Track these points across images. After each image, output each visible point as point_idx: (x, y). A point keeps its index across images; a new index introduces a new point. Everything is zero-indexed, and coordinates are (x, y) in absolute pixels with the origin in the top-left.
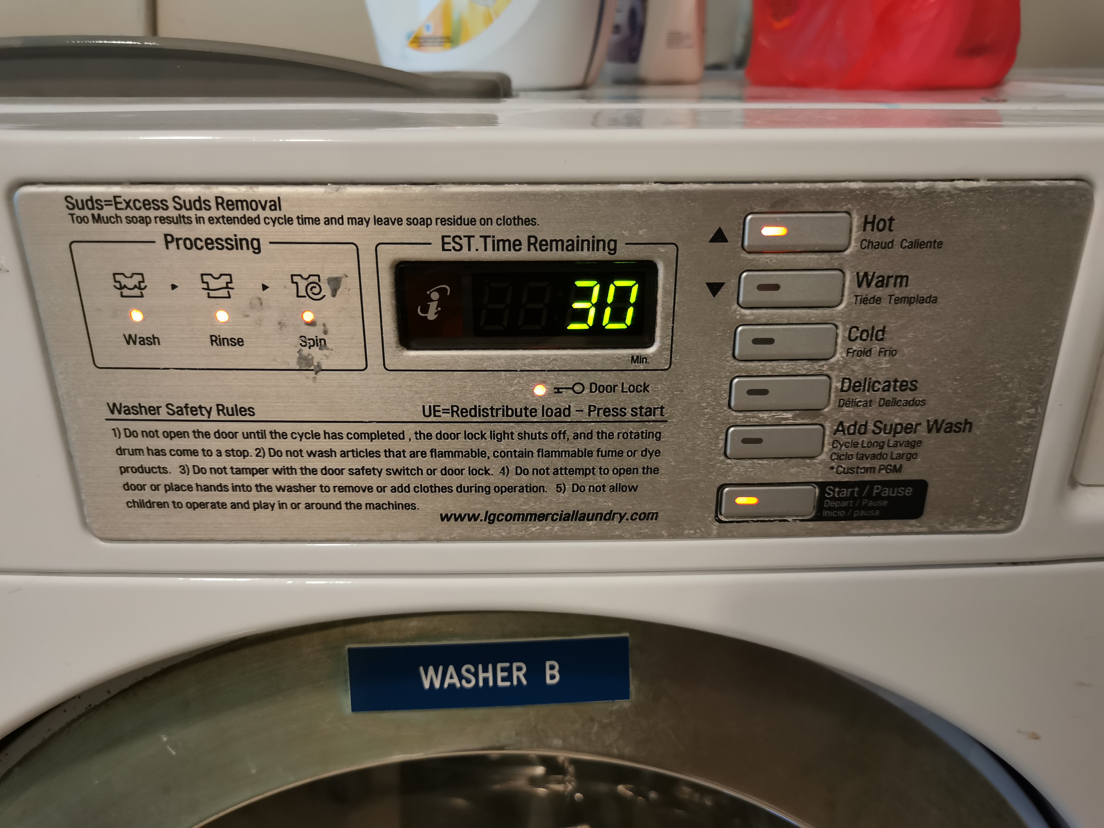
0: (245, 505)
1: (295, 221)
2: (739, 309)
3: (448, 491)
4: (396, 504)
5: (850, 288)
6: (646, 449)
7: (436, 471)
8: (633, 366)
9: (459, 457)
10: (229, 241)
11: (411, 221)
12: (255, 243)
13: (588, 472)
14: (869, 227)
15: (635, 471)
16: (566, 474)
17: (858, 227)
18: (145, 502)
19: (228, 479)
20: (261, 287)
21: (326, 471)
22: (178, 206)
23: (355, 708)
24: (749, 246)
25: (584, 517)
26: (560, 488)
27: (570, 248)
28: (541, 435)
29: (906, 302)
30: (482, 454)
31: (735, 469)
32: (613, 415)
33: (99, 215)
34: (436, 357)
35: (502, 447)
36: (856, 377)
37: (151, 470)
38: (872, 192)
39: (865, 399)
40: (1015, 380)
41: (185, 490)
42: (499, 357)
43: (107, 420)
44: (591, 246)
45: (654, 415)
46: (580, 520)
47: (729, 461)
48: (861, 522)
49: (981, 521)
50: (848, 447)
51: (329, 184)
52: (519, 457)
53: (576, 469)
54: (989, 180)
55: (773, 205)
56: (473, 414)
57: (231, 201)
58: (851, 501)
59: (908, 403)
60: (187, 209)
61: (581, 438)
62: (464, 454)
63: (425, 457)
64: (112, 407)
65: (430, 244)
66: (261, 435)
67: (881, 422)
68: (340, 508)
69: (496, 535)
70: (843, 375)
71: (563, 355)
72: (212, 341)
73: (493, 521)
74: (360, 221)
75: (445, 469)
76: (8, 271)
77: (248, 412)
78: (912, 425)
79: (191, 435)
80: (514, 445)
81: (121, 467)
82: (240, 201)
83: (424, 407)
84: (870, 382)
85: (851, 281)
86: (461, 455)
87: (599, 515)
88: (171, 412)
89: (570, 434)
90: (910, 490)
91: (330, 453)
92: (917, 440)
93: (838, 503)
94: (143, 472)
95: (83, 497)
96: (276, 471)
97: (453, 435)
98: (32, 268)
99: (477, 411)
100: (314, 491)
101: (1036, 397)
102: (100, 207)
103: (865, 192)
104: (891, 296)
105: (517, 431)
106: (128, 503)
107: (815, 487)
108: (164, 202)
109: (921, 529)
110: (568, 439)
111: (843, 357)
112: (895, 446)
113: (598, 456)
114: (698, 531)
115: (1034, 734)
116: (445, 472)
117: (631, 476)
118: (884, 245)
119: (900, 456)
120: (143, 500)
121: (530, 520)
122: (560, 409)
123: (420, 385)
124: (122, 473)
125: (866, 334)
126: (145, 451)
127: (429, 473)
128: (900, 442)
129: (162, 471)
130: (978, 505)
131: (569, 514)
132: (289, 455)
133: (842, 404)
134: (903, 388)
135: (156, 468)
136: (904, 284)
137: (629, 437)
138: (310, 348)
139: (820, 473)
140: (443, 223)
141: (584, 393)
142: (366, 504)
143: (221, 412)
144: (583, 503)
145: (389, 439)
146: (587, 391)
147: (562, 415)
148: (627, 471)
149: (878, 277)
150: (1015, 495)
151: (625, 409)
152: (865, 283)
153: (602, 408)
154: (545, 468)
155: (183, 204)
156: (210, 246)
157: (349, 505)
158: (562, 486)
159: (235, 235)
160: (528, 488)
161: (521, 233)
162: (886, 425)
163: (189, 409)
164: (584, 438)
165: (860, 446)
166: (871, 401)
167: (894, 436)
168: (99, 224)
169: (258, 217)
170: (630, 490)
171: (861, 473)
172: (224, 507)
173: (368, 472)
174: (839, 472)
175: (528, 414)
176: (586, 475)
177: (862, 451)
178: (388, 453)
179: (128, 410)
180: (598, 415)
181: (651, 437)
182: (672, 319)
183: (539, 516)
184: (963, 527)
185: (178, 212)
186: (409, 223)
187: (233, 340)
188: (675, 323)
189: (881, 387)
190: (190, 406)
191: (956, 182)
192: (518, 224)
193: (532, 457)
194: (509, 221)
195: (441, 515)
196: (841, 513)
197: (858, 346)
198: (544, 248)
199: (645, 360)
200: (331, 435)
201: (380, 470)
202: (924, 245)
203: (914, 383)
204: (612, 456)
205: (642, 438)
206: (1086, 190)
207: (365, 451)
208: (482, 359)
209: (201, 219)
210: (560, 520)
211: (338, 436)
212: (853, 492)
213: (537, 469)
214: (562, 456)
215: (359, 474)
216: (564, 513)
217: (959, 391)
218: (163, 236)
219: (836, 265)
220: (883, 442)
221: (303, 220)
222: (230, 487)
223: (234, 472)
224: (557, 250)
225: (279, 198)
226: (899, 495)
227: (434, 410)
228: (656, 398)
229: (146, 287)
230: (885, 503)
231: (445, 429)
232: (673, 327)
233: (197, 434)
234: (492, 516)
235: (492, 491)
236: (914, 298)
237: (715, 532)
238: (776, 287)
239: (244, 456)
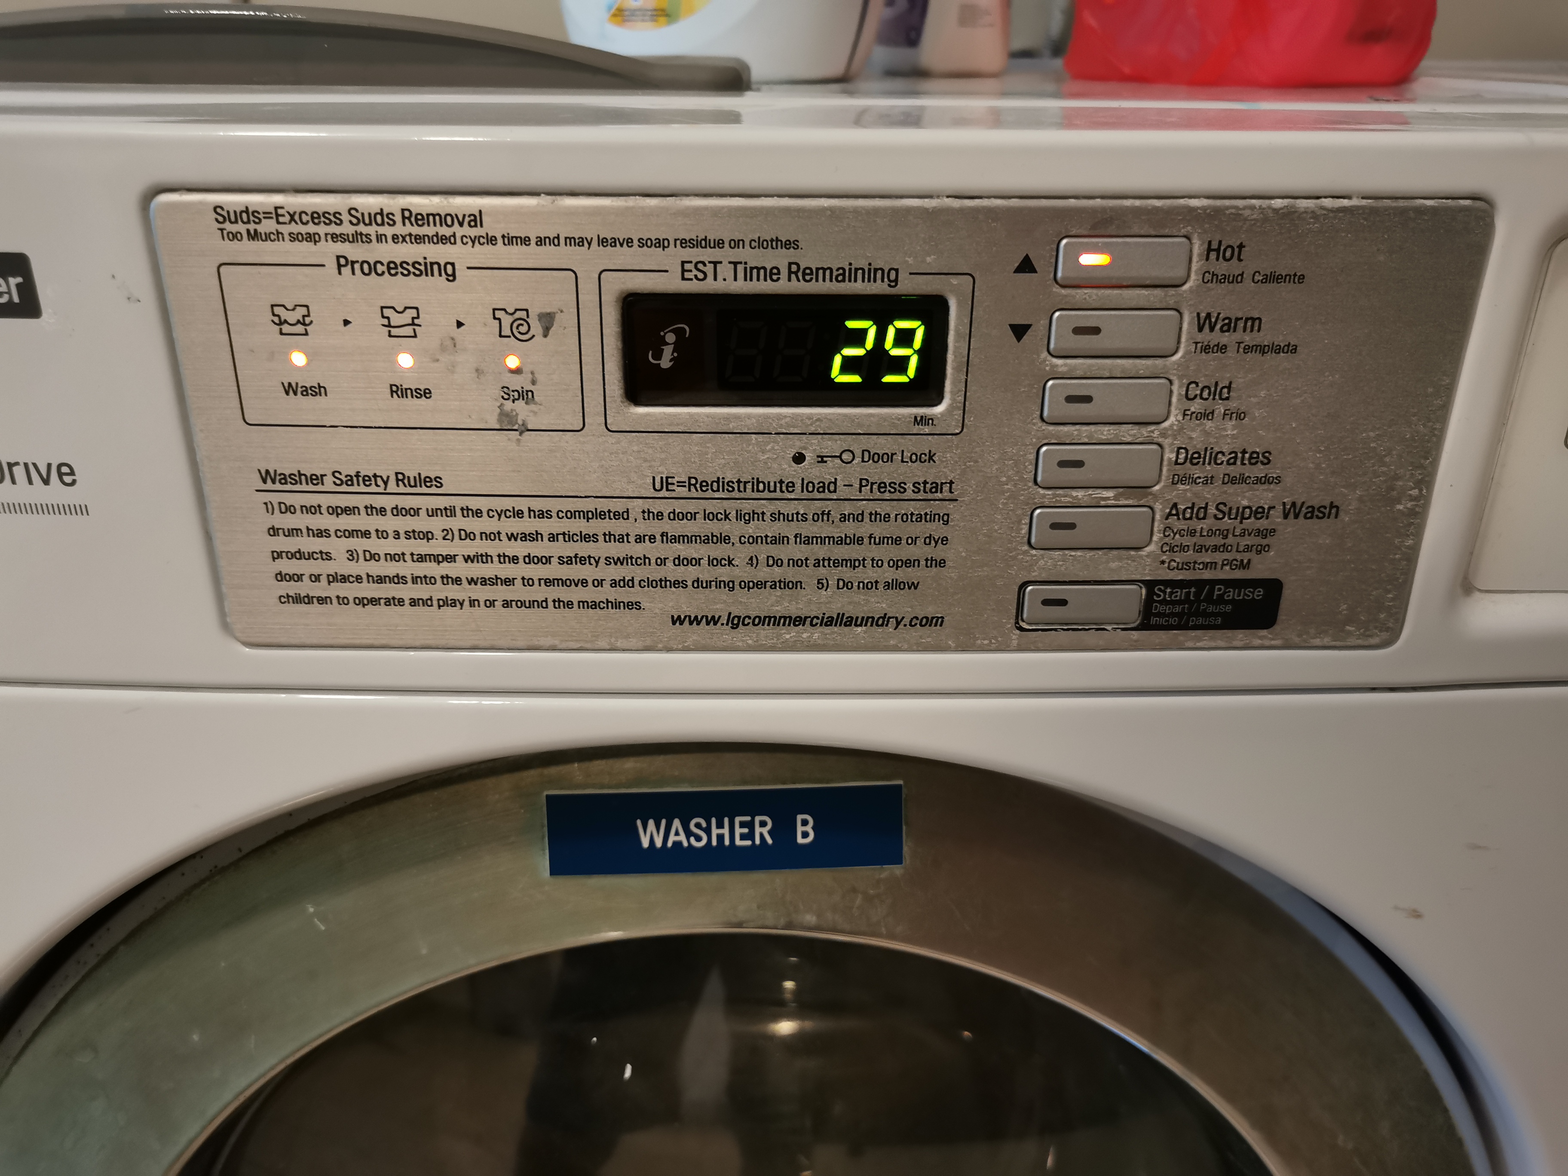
0: (427, 602)
1: (500, 241)
2: (1049, 358)
3: (682, 587)
4: (616, 602)
5: (1189, 333)
6: (931, 535)
7: (667, 561)
8: (916, 429)
9: (696, 543)
10: (417, 266)
11: (644, 242)
12: (449, 267)
13: (857, 564)
14: (1213, 255)
15: (916, 563)
16: (829, 566)
17: (1200, 255)
18: (302, 596)
19: (407, 569)
20: (456, 324)
21: (530, 559)
22: (355, 221)
23: (555, 870)
24: (1063, 278)
25: (851, 622)
26: (821, 584)
27: (840, 278)
28: (800, 516)
29: (1258, 352)
30: (725, 539)
31: (1041, 563)
32: (889, 491)
33: (256, 231)
34: (670, 415)
35: (751, 531)
36: (1195, 446)
37: (311, 556)
38: (1217, 212)
39: (1205, 475)
40: (1394, 452)
41: (354, 582)
42: (749, 416)
43: (257, 491)
44: (866, 276)
45: (941, 492)
46: (846, 625)
47: (1034, 552)
48: (1199, 633)
49: (1350, 633)
50: (1184, 535)
51: (543, 195)
52: (772, 544)
53: (842, 560)
54: (1363, 198)
55: (1093, 227)
56: (715, 488)
57: (421, 214)
58: (1186, 606)
59: (1259, 481)
60: (366, 225)
61: (849, 521)
62: (703, 538)
63: (655, 542)
64: (264, 475)
65: (667, 271)
66: (450, 512)
67: (1225, 505)
68: (547, 607)
69: (740, 644)
70: (1178, 443)
71: (830, 414)
72: (392, 392)
73: (738, 625)
74: (581, 242)
75: (679, 558)
76: (139, 301)
77: (434, 483)
78: (1263, 508)
79: (363, 511)
80: (765, 529)
81: (273, 552)
82: (432, 215)
83: (654, 478)
84: (1211, 453)
85: (1190, 324)
86: (698, 541)
87: (870, 620)
88: (338, 482)
89: (835, 515)
90: (1260, 592)
91: (535, 537)
92: (1270, 528)
93: (1169, 609)
94: (300, 559)
95: (224, 589)
96: (468, 559)
97: (689, 515)
98: (170, 297)
99: (720, 484)
100: (514, 585)
101: (1420, 474)
102: (257, 220)
103: (1208, 211)
104: (1239, 343)
105: (769, 511)
106: (280, 597)
107: (1141, 587)
108: (337, 215)
109: (1273, 643)
110: (833, 521)
111: (1179, 421)
112: (1242, 535)
113: (870, 543)
114: (993, 641)
115: (1415, 911)
116: (679, 561)
117: (910, 569)
118: (1231, 278)
119: (1248, 549)
120: (299, 594)
121: (784, 625)
122: (824, 483)
123: (650, 451)
124: (274, 559)
125: (1207, 391)
126: (305, 531)
127: (659, 563)
128: (1248, 530)
129: (325, 557)
130: (1345, 612)
131: (832, 618)
132: (484, 538)
133: (1177, 480)
134: (1253, 461)
135: (317, 553)
136: (1256, 328)
137: (909, 520)
138: (514, 402)
139: (1148, 568)
140: (684, 245)
141: (854, 462)
142: (579, 602)
143: (400, 483)
144: (850, 603)
145: (610, 519)
146: (858, 460)
147: (826, 491)
148: (906, 563)
149: (1223, 320)
150: (1392, 600)
151: (905, 484)
152: (1207, 326)
153: (876, 483)
154: (803, 559)
155: (361, 218)
156: (393, 272)
157: (558, 603)
158: (824, 581)
159: (425, 258)
160: (782, 584)
161: (779, 259)
162: (1231, 509)
163: (361, 479)
164: (854, 521)
165: (1198, 534)
166: (1212, 477)
167: (1241, 522)
168: (256, 242)
169: (454, 235)
170: (910, 588)
171: (1199, 569)
172: (401, 604)
173: (582, 560)
174: (1171, 568)
175: (784, 488)
176: (855, 567)
177: (1200, 541)
178: (607, 537)
179: (285, 479)
180: (871, 492)
181: (937, 520)
182: (965, 370)
183: (795, 620)
184: (1327, 641)
185: (354, 228)
186: (641, 245)
187: (418, 391)
188: (969, 375)
189: (1225, 459)
190: (362, 474)
191: (1323, 200)
192: (777, 248)
193: (788, 543)
194: (765, 243)
195: (673, 617)
196: (1173, 621)
197: (1198, 407)
198: (808, 278)
199: (930, 421)
200: (537, 513)
201: (597, 558)
202: (1282, 278)
203: (1267, 454)
204: (888, 544)
205: (926, 521)
206: (1484, 211)
207: (579, 534)
208: (728, 418)
209: (383, 237)
210: (821, 625)
211: (545, 515)
212: (1188, 594)
213: (793, 560)
214: (825, 544)
215: (571, 564)
216: (826, 616)
217: (1324, 466)
218: (335, 258)
219: (1171, 303)
220: (1227, 530)
221: (509, 240)
222: (409, 579)
223: (415, 559)
224: (824, 280)
225: (480, 212)
226: (1246, 597)
227: (666, 483)
228: (944, 470)
229: (311, 322)
230: (1229, 608)
231: (680, 506)
232: (966, 380)
233: (370, 510)
234: (736, 619)
235: (737, 587)
236: (1268, 346)
237: (1015, 643)
238: (1096, 331)
239: (428, 539)
